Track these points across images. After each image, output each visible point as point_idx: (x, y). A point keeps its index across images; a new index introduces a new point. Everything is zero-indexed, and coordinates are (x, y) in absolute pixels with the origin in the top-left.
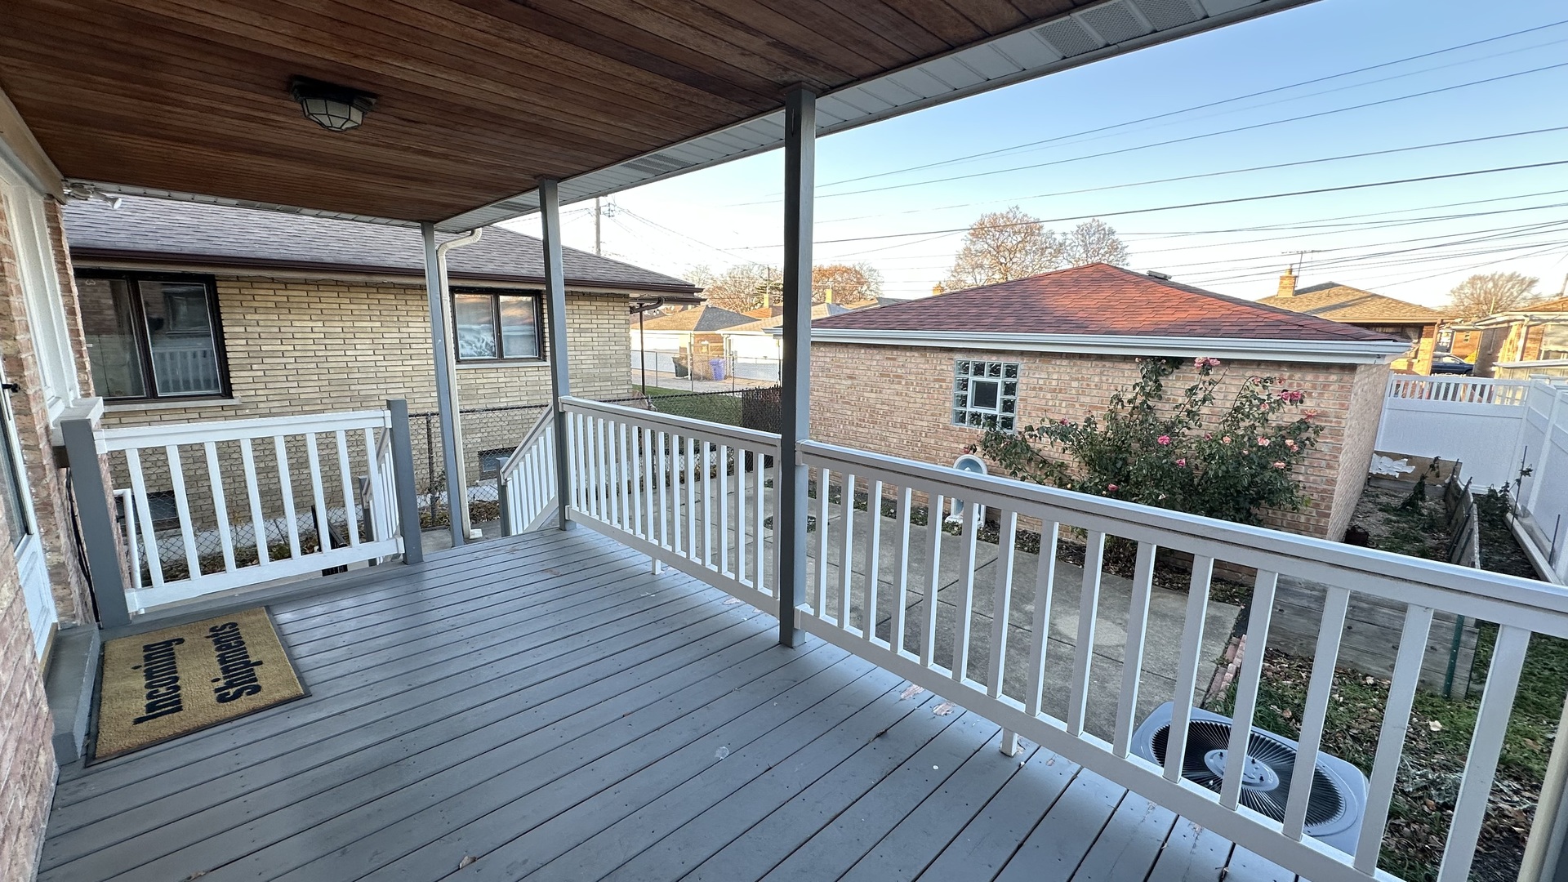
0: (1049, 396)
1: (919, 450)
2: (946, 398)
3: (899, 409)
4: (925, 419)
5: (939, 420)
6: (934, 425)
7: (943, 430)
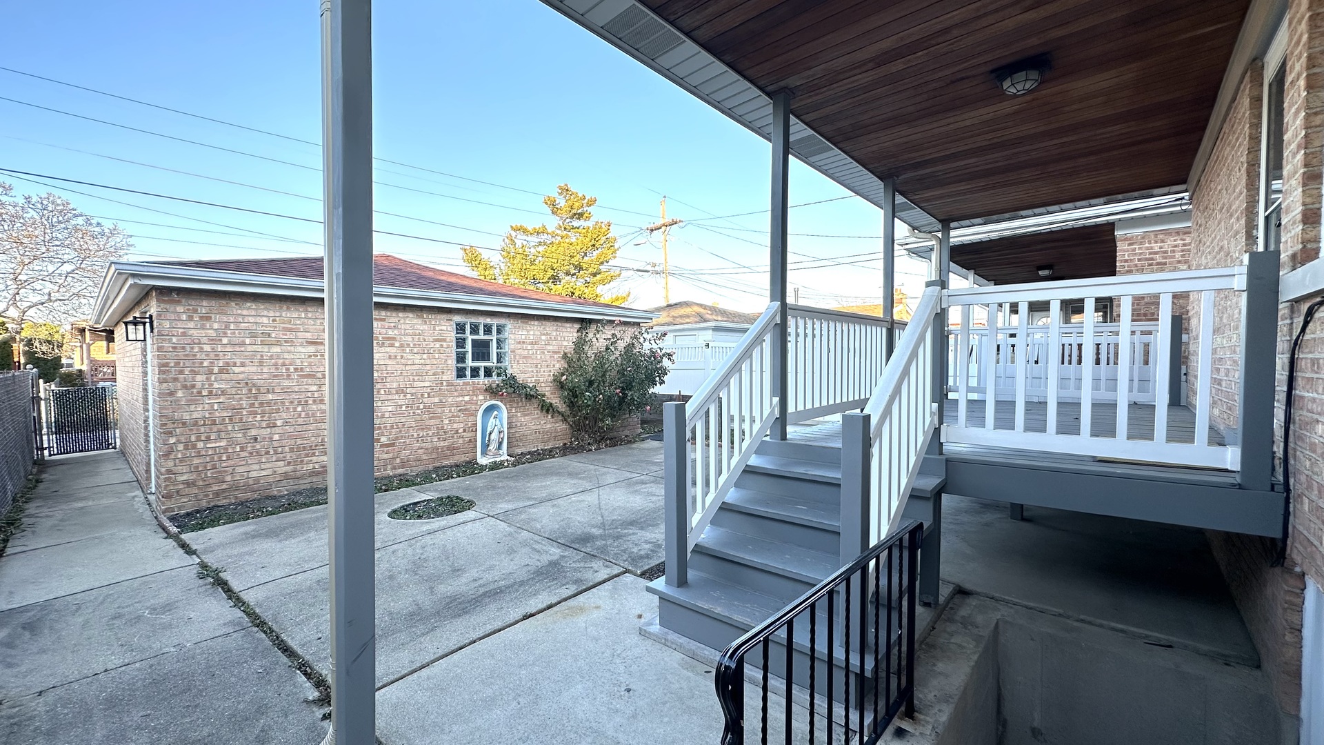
0: (529, 347)
1: (422, 412)
2: (447, 356)
3: (393, 373)
4: (427, 379)
5: (442, 378)
6: (436, 384)
7: (447, 386)
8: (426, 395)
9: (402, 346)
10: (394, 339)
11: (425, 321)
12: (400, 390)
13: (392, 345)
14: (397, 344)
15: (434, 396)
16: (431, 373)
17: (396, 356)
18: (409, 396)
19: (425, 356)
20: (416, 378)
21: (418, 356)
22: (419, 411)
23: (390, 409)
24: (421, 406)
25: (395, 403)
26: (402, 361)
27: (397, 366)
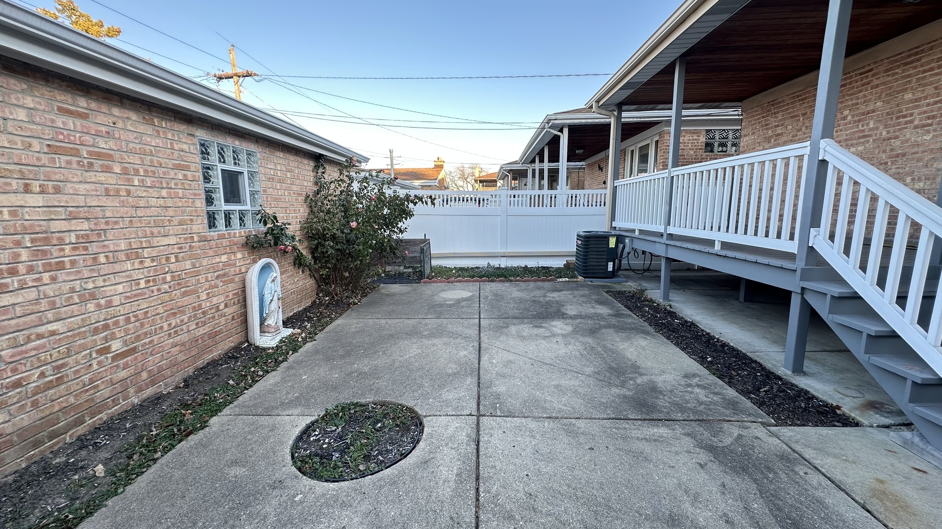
0: (278, 186)
1: (170, 287)
2: (195, 195)
3: (116, 223)
4: (171, 232)
5: (191, 230)
6: (185, 239)
7: (199, 242)
8: (173, 260)
9: (125, 171)
10: (109, 157)
11: (158, 132)
12: (133, 254)
13: (107, 170)
14: (117, 169)
15: (184, 259)
16: (176, 220)
17: (118, 191)
18: (148, 263)
19: (164, 193)
20: (155, 230)
21: (154, 192)
22: (166, 286)
23: (120, 288)
24: (169, 278)
25: (128, 276)
26: (130, 200)
27: (122, 209)
